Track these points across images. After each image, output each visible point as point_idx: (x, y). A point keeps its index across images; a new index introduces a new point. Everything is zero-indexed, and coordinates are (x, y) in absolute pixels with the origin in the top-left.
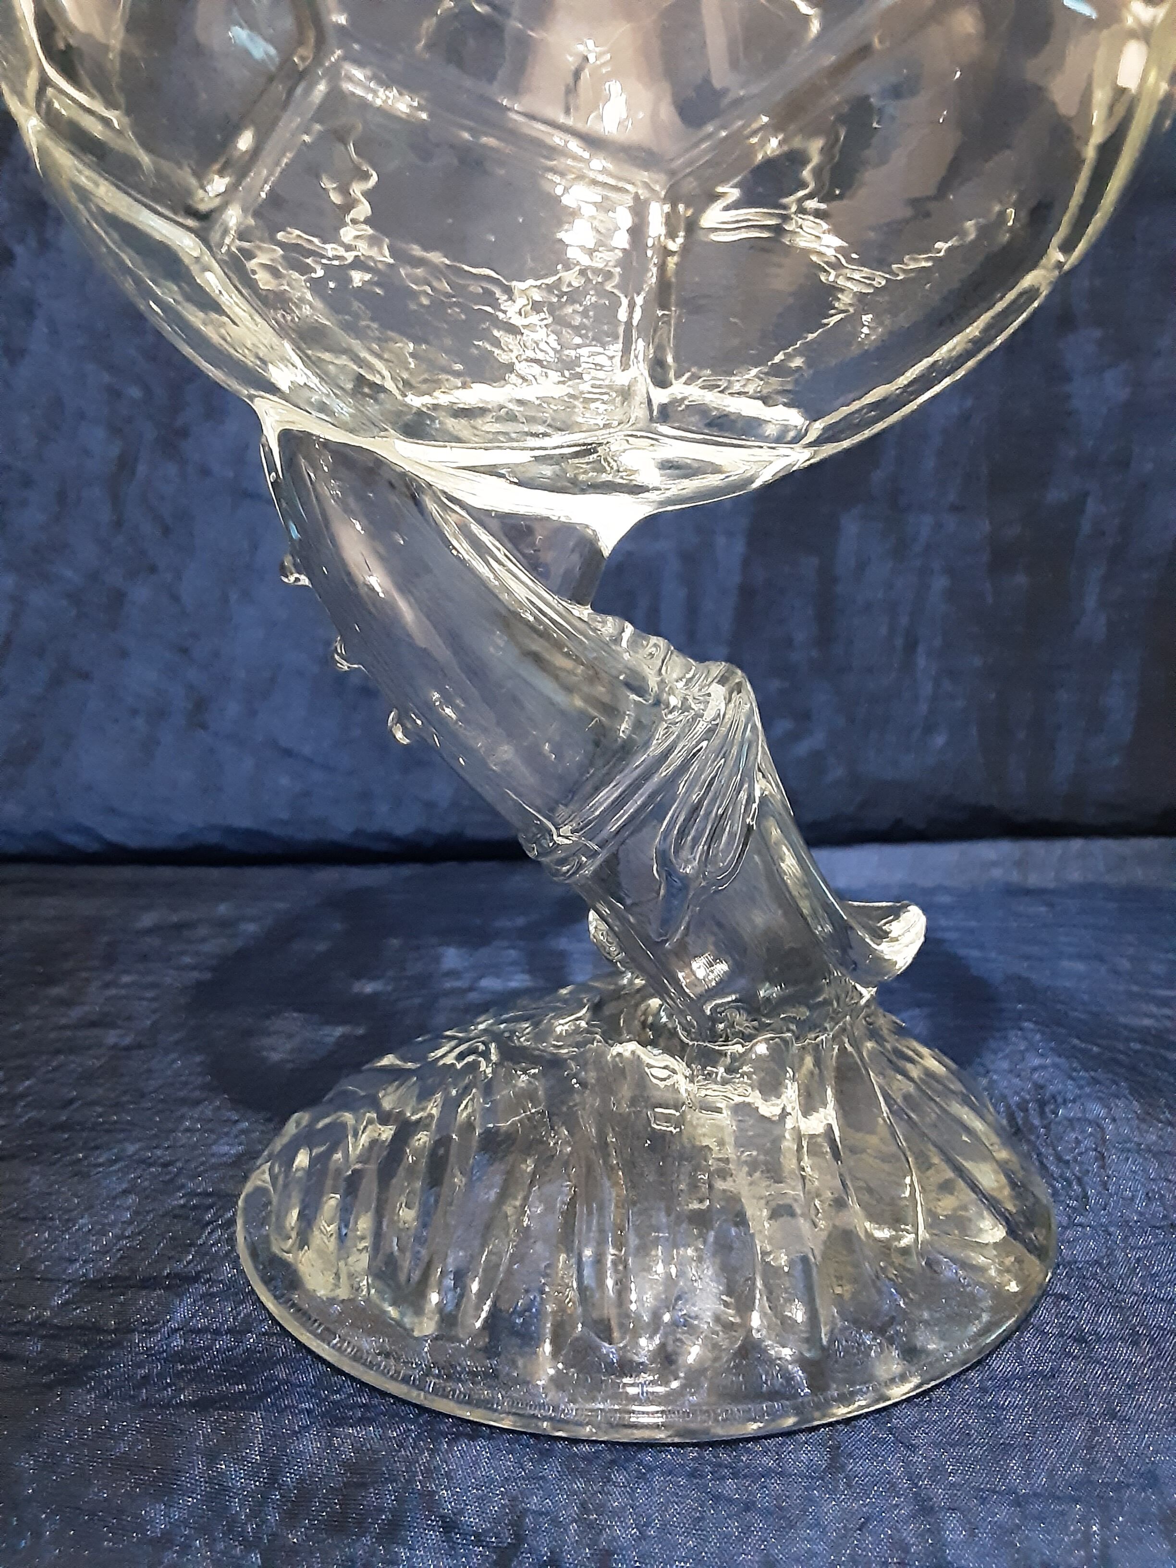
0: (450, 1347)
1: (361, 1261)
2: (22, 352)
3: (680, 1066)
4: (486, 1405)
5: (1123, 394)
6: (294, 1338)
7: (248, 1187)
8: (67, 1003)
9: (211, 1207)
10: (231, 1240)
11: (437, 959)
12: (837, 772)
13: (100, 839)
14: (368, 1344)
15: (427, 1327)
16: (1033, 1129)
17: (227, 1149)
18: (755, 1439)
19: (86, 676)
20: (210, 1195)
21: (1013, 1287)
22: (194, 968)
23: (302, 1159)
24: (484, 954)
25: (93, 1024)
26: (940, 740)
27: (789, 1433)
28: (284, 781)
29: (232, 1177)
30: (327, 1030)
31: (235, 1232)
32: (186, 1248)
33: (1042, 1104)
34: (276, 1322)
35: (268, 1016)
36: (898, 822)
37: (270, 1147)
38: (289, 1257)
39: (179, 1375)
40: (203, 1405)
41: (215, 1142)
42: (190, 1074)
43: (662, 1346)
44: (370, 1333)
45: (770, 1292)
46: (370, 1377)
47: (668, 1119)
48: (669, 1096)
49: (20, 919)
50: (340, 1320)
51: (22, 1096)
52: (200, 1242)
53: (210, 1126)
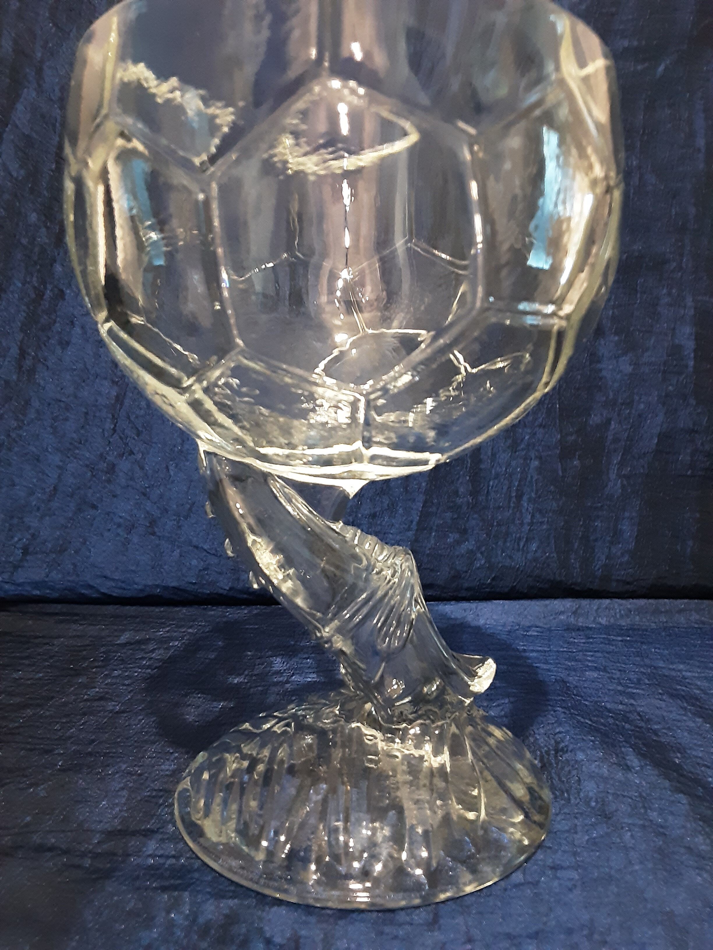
0: (271, 866)
1: (232, 824)
2: (68, 343)
3: (379, 735)
4: (286, 891)
5: (629, 369)
6: (202, 860)
7: (180, 787)
8: (87, 686)
9: (161, 797)
10: (172, 814)
11: (271, 664)
12: (480, 562)
13: (98, 591)
14: (234, 863)
15: (261, 856)
16: (551, 764)
17: (168, 767)
18: (402, 909)
19: (94, 507)
20: (161, 790)
21: (526, 842)
22: (149, 667)
23: (206, 776)
24: (294, 662)
25: (101, 699)
26: (534, 546)
27: (417, 907)
28: (194, 562)
29: (172, 782)
30: (215, 704)
31: (174, 809)
32: (152, 816)
33: (557, 751)
34: (194, 853)
35: (186, 695)
36: (514, 587)
37: (189, 767)
38: (199, 822)
39: (153, 875)
40: (164, 889)
41: (163, 764)
42: (149, 728)
43: (364, 867)
44: (236, 858)
45: (411, 843)
46: (235, 878)
47: (371, 761)
48: (372, 749)
49: (59, 637)
50: (222, 852)
51: (70, 737)
52: (158, 814)
53: (159, 755)
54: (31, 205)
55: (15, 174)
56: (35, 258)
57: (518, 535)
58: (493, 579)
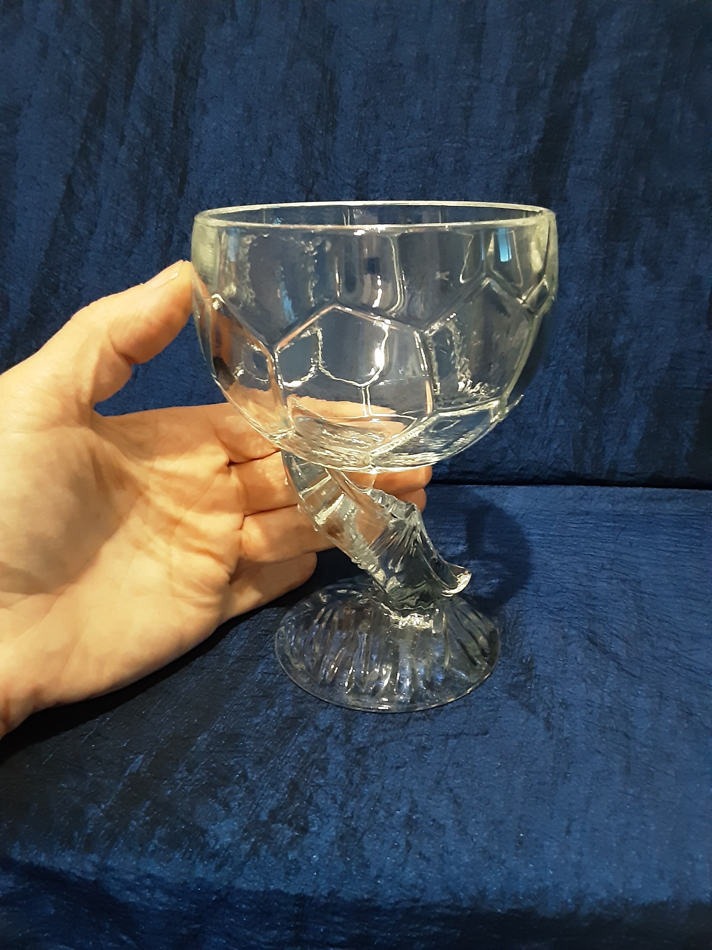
12: (511, 456)
26: (555, 445)
36: (536, 476)
54: (156, 160)
55: (142, 131)
56: (164, 206)
57: (543, 436)
58: (521, 469)
